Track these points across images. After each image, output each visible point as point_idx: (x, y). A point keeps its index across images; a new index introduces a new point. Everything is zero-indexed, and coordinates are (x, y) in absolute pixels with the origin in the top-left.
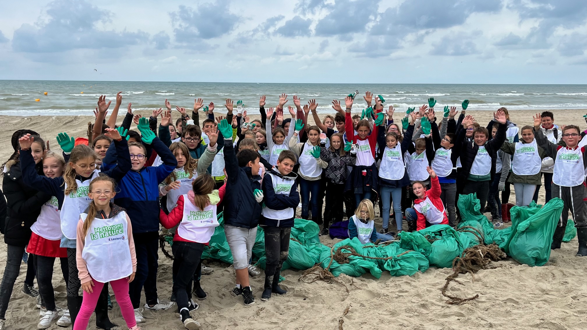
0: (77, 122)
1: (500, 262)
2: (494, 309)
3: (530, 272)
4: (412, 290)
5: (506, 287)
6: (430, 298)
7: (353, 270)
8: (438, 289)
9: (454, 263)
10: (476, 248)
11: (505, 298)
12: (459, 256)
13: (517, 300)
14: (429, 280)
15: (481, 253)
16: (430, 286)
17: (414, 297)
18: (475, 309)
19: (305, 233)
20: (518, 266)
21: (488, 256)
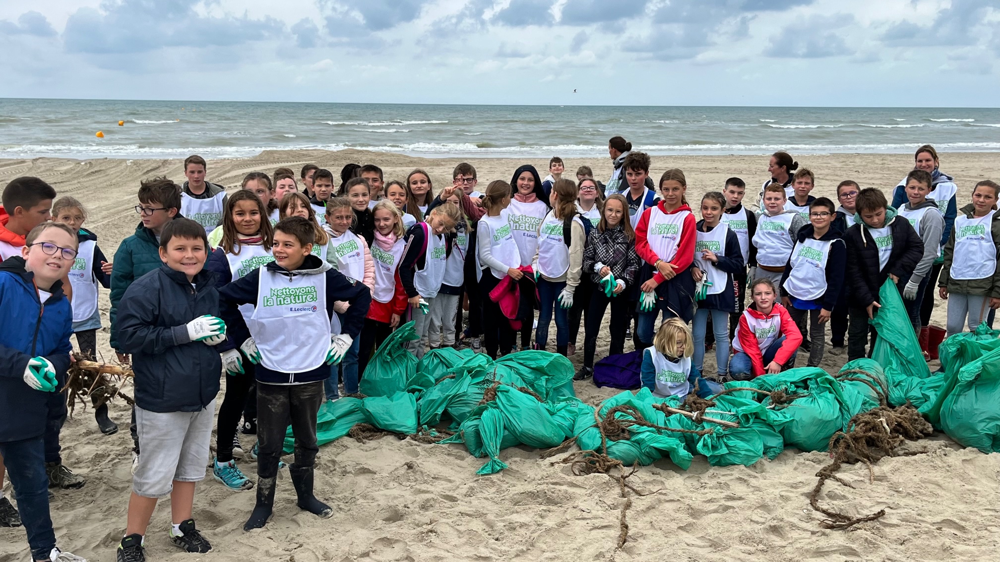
0: (166, 169)
1: (922, 442)
2: (918, 542)
3: (984, 463)
4: (751, 496)
5: (937, 495)
6: (786, 513)
7: (638, 454)
8: (802, 495)
9: (832, 442)
10: (875, 414)
11: (939, 519)
12: (841, 430)
13: (963, 523)
14: (785, 476)
15: (885, 425)
16: (787, 488)
17: (756, 511)
18: (879, 541)
19: (547, 377)
20: (958, 452)
21: (899, 429)
